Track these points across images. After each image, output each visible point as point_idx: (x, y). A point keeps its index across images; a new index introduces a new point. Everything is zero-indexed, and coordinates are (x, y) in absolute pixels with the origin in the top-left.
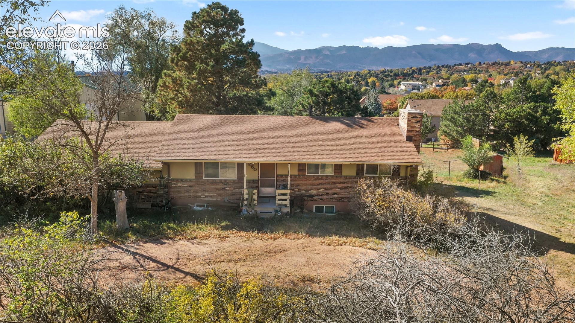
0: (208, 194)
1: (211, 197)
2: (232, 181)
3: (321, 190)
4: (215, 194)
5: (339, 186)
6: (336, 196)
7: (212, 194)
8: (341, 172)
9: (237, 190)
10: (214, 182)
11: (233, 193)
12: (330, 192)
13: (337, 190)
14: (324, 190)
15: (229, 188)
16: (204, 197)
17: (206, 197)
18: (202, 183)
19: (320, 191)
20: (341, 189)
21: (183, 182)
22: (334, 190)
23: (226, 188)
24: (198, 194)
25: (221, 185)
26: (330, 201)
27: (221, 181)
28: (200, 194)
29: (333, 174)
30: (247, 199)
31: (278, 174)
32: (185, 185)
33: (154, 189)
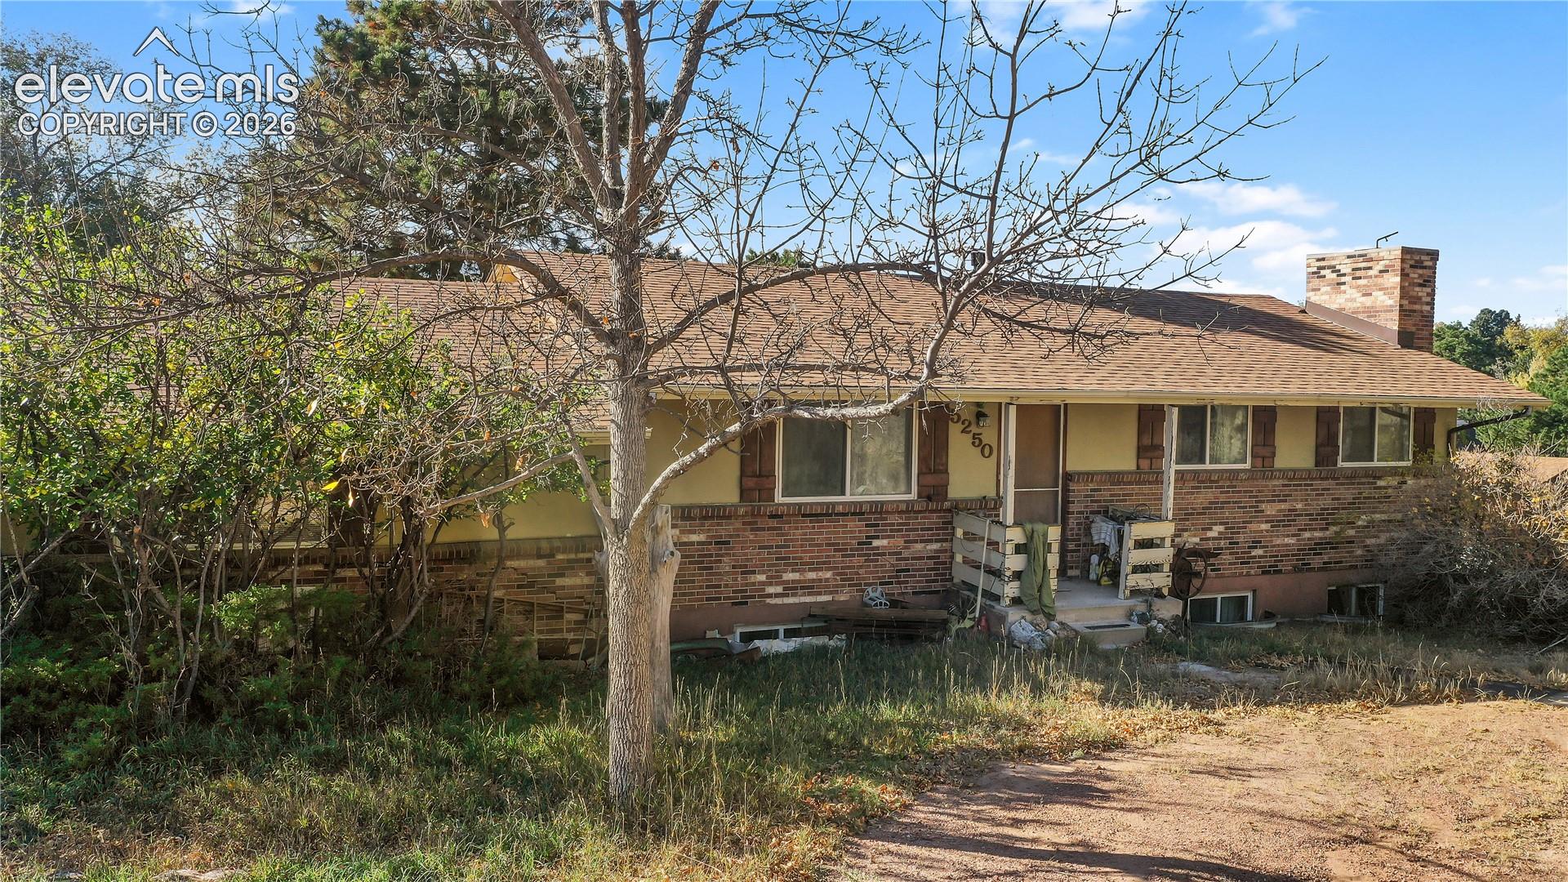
0: (795, 576)
1: (809, 588)
2: (903, 507)
3: (1217, 530)
4: (829, 575)
5: (1270, 509)
6: (1260, 552)
7: (812, 575)
8: (1274, 455)
9: (919, 546)
10: (828, 514)
11: (902, 565)
12: (1241, 538)
13: (1264, 526)
14: (1221, 528)
15: (885, 542)
16: (779, 589)
17: (791, 589)
18: (774, 523)
19: (1210, 534)
20: (1276, 523)
21: (689, 518)
22: (1253, 527)
23: (876, 543)
24: (753, 578)
25: (855, 525)
26: (1241, 574)
27: (856, 511)
28: (762, 578)
29: (1247, 466)
30: (1017, 575)
31: (1069, 468)
32: (694, 538)
33: (541, 563)
